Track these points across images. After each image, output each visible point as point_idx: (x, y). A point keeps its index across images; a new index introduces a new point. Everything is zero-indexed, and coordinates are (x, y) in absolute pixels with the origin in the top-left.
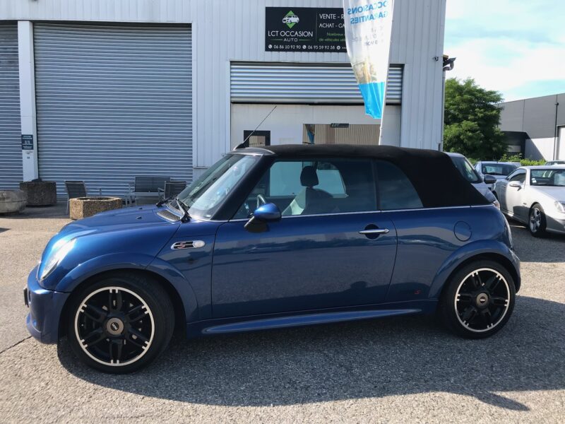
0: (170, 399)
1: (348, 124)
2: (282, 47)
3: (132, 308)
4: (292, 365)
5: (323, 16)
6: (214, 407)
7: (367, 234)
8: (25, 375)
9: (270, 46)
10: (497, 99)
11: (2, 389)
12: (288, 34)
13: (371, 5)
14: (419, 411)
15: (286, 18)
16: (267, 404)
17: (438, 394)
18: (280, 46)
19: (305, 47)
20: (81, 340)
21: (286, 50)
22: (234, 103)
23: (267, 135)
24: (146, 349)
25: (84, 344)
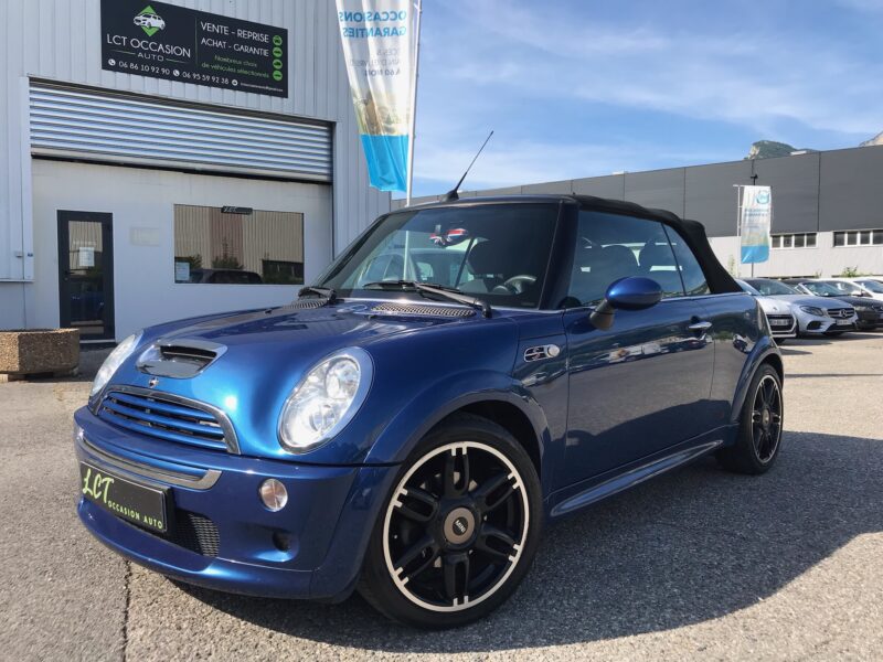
1: (251, 210)
2: (134, 66)
9: (112, 62)
12: (145, 45)
13: (377, 14)
15: (141, 18)
18: (132, 65)
19: (176, 73)
20: (396, 569)
21: (144, 74)
22: (35, 157)
23: (106, 220)
24: (514, 560)
25: (401, 577)
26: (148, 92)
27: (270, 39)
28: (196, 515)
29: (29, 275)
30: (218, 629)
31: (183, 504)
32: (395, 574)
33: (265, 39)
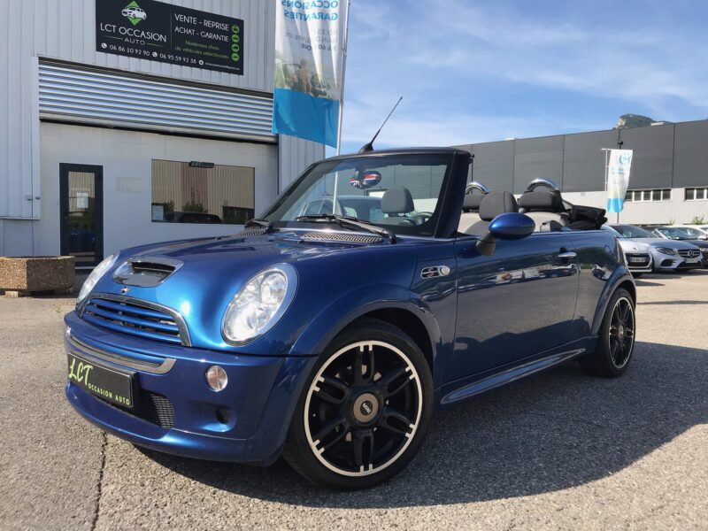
1: (213, 164)
2: (122, 49)
5: (179, 17)
9: (104, 45)
12: (130, 32)
15: (125, 10)
18: (120, 48)
19: (155, 54)
20: (314, 441)
21: (129, 55)
22: (43, 120)
23: (97, 171)
24: (410, 436)
25: (319, 447)
26: (132, 70)
27: (230, 28)
28: (156, 394)
29: (37, 214)
30: (173, 486)
31: (147, 386)
32: (313, 445)
33: (226, 28)
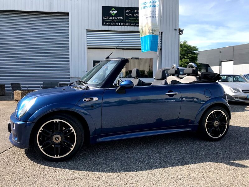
0: (87, 171)
1: (139, 58)
2: (109, 24)
3: (64, 130)
4: (138, 155)
5: (127, 11)
6: (109, 173)
7: (169, 95)
8: (12, 164)
9: (104, 23)
10: (197, 50)
11: (2, 171)
12: (112, 18)
14: (202, 170)
16: (134, 171)
17: (207, 163)
19: (119, 24)
21: (112, 25)
22: (88, 48)
25: (42, 148)
26: (113, 30)
